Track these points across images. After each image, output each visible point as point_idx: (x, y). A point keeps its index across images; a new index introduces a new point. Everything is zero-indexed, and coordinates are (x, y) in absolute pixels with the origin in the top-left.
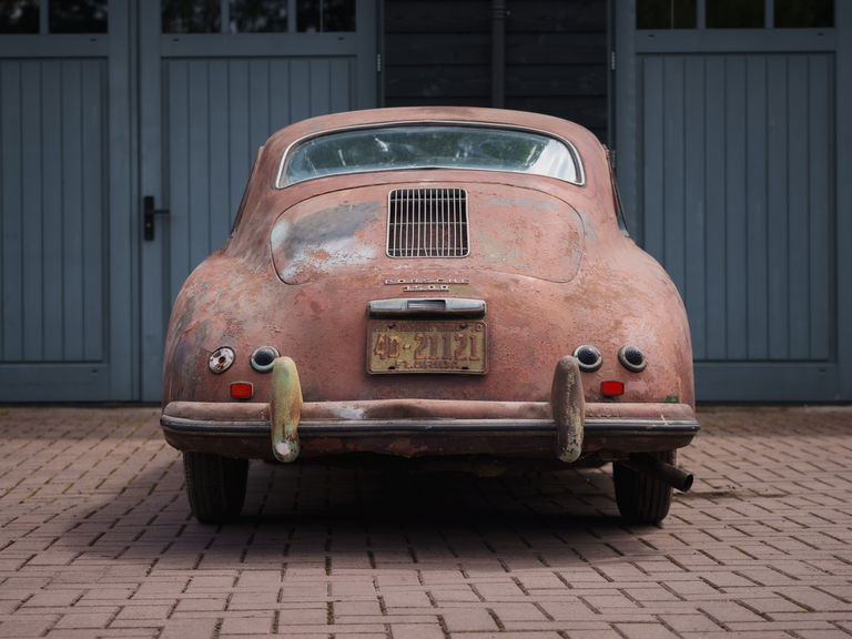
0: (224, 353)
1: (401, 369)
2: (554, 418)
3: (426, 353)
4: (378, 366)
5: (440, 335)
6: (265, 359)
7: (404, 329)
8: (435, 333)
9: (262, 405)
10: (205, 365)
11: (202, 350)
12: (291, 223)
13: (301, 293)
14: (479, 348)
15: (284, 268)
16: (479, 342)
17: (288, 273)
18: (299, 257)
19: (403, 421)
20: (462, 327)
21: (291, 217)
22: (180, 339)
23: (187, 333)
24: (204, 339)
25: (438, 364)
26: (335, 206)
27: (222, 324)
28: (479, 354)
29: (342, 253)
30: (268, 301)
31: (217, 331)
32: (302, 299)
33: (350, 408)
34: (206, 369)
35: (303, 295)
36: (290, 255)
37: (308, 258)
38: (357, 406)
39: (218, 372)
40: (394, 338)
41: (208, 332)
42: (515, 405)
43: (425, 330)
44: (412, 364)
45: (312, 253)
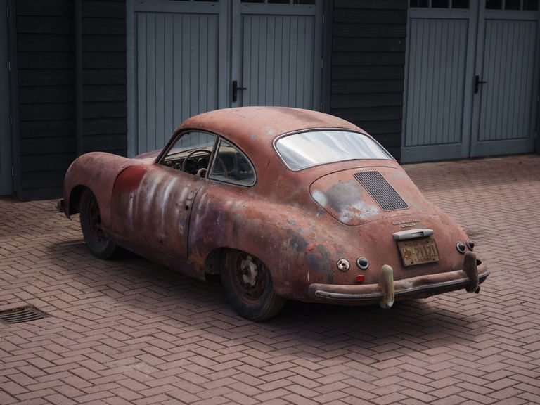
0: (344, 261)
1: (415, 263)
2: (468, 276)
3: (420, 255)
4: (407, 263)
5: (422, 246)
6: (364, 264)
7: (411, 245)
8: (420, 246)
9: (375, 286)
10: (336, 267)
11: (330, 260)
12: (323, 192)
13: (360, 231)
14: (435, 250)
15: (339, 217)
16: (435, 248)
17: (344, 219)
18: (345, 211)
19: (425, 286)
20: (428, 242)
21: (319, 189)
22: (306, 253)
23: (311, 250)
24: (327, 254)
25: (425, 259)
26: (337, 183)
27: (332, 247)
28: (436, 253)
29: (364, 209)
30: (344, 234)
31: (332, 251)
32: (362, 234)
33: (408, 283)
34: (337, 269)
35: (362, 231)
36: (338, 210)
37: (350, 212)
38: (410, 282)
39: (345, 271)
40: (408, 249)
41: (327, 251)
42: (455, 273)
43: (417, 245)
44: (417, 260)
45: (350, 210)
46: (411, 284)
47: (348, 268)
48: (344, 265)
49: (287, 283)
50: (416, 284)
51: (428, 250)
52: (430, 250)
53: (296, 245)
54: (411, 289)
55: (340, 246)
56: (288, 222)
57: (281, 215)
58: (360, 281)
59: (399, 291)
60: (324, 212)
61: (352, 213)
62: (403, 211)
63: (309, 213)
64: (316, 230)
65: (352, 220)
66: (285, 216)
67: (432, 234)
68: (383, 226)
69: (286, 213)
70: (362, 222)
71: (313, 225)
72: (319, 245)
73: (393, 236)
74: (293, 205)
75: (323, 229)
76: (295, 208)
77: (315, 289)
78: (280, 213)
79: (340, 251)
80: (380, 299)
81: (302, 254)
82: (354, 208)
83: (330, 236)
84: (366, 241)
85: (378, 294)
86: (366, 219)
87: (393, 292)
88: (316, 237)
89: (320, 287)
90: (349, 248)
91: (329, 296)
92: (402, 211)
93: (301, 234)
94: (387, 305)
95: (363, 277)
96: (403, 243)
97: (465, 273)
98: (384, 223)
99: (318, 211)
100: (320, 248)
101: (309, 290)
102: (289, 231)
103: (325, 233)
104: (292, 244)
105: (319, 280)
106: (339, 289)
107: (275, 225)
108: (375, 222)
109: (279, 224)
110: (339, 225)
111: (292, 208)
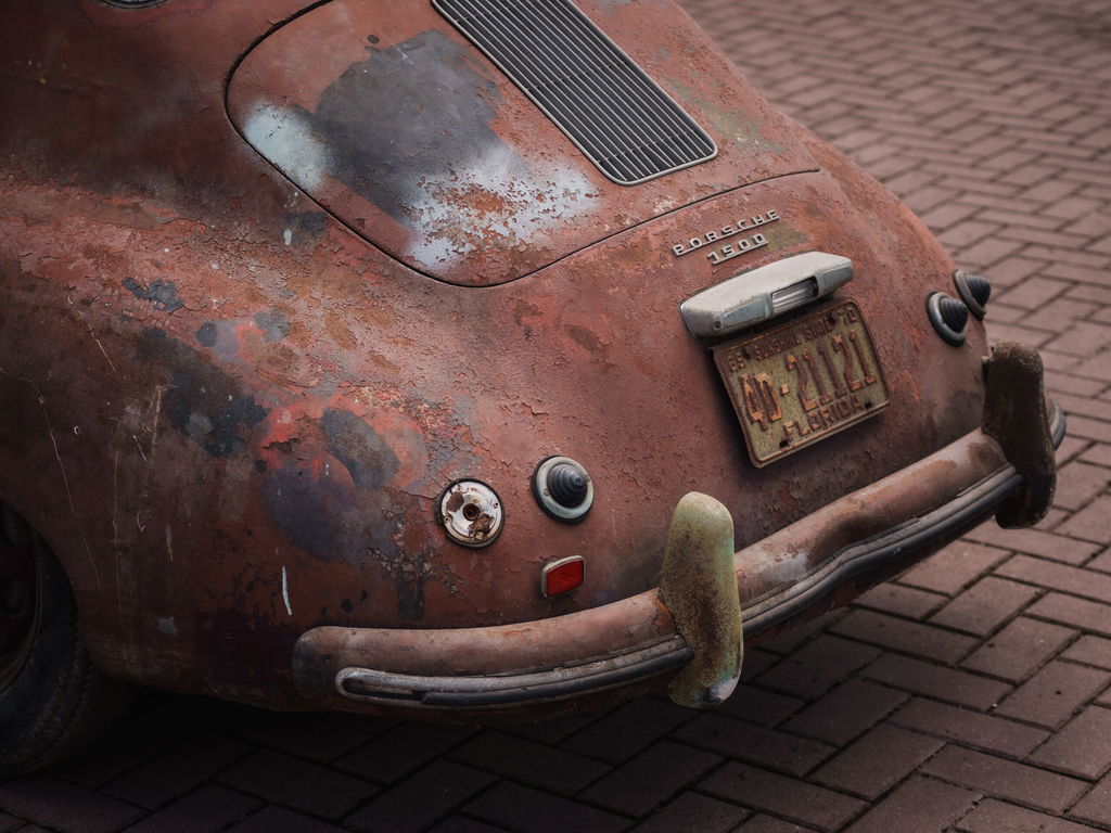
0: (483, 497)
1: (797, 441)
3: (812, 394)
5: (814, 348)
6: (569, 492)
7: (767, 353)
8: (806, 347)
9: (642, 604)
10: (432, 529)
11: (396, 495)
12: (299, 111)
13: (523, 309)
14: (868, 358)
15: (405, 240)
16: (863, 343)
17: (432, 253)
18: (431, 211)
19: (854, 551)
20: (833, 321)
21: (281, 95)
22: (261, 465)
23: (286, 448)
24: (377, 466)
25: (837, 412)
26: (359, 54)
27: (396, 419)
28: (873, 370)
29: (525, 188)
30: (446, 338)
31: (399, 439)
32: (536, 323)
33: (787, 558)
34: (437, 541)
35: (535, 312)
36: (396, 206)
37: (460, 214)
38: (793, 550)
39: (481, 548)
40: (762, 377)
41: (372, 443)
42: (956, 453)
43: (791, 345)
44: (803, 422)
45: (455, 197)
46: (802, 557)
47: (495, 526)
48: (472, 511)
49: (167, 624)
50: (821, 552)
51: (838, 361)
52: (848, 364)
53: (199, 421)
54: (805, 587)
55: (438, 409)
56: (137, 290)
57: (89, 252)
58: (563, 593)
59: (761, 611)
60: (318, 217)
61: (466, 217)
62: (699, 176)
63: (242, 231)
64: (293, 330)
65: (476, 257)
66: (114, 259)
67: (846, 277)
68: (629, 270)
69: (119, 239)
70: (527, 262)
71: (274, 296)
72: (328, 417)
73: (687, 320)
74: (143, 190)
75: (332, 317)
76: (161, 210)
77: (331, 659)
78: (80, 240)
79: (446, 438)
80: (672, 670)
81: (239, 470)
82: (475, 190)
83: (378, 360)
84: (563, 362)
85: (666, 648)
86: (542, 240)
87: (737, 620)
88: (302, 371)
89: (362, 650)
90: (483, 413)
91: (418, 694)
92: (695, 177)
93: (220, 355)
94: (707, 694)
95: (577, 567)
96: (734, 350)
97: (996, 448)
98: (629, 253)
99: (289, 218)
100: (335, 429)
101: (298, 664)
102: (151, 345)
103: (347, 340)
104: (177, 415)
105: (347, 605)
106: (470, 652)
107: (64, 312)
108: (589, 255)
109: (86, 302)
110: (411, 286)
111: (147, 205)
